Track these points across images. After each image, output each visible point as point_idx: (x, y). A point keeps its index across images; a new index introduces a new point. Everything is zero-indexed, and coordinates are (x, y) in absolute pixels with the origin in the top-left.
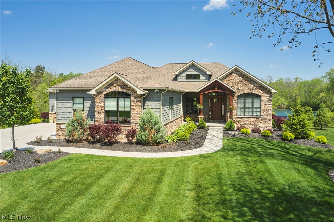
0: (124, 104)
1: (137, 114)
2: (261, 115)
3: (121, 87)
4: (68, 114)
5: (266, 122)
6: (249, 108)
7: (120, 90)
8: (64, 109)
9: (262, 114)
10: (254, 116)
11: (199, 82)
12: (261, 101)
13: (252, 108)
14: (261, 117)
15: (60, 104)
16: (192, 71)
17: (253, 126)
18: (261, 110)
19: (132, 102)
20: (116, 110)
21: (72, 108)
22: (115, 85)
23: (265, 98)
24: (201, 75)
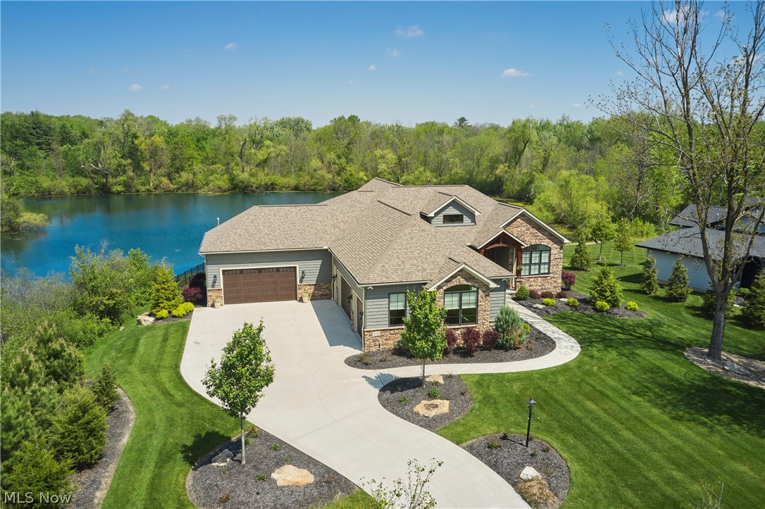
0: (469, 300)
1: (485, 311)
2: (549, 273)
3: (466, 279)
4: (383, 316)
5: (555, 282)
6: (535, 264)
7: (465, 283)
8: (377, 310)
9: (551, 271)
10: (542, 274)
11: (463, 227)
12: (550, 254)
13: (540, 264)
14: (551, 275)
15: (371, 304)
16: (452, 211)
17: (540, 288)
18: (549, 266)
19: (479, 298)
20: (457, 308)
21: (389, 308)
22: (459, 277)
23: (555, 250)
24: (464, 217)
